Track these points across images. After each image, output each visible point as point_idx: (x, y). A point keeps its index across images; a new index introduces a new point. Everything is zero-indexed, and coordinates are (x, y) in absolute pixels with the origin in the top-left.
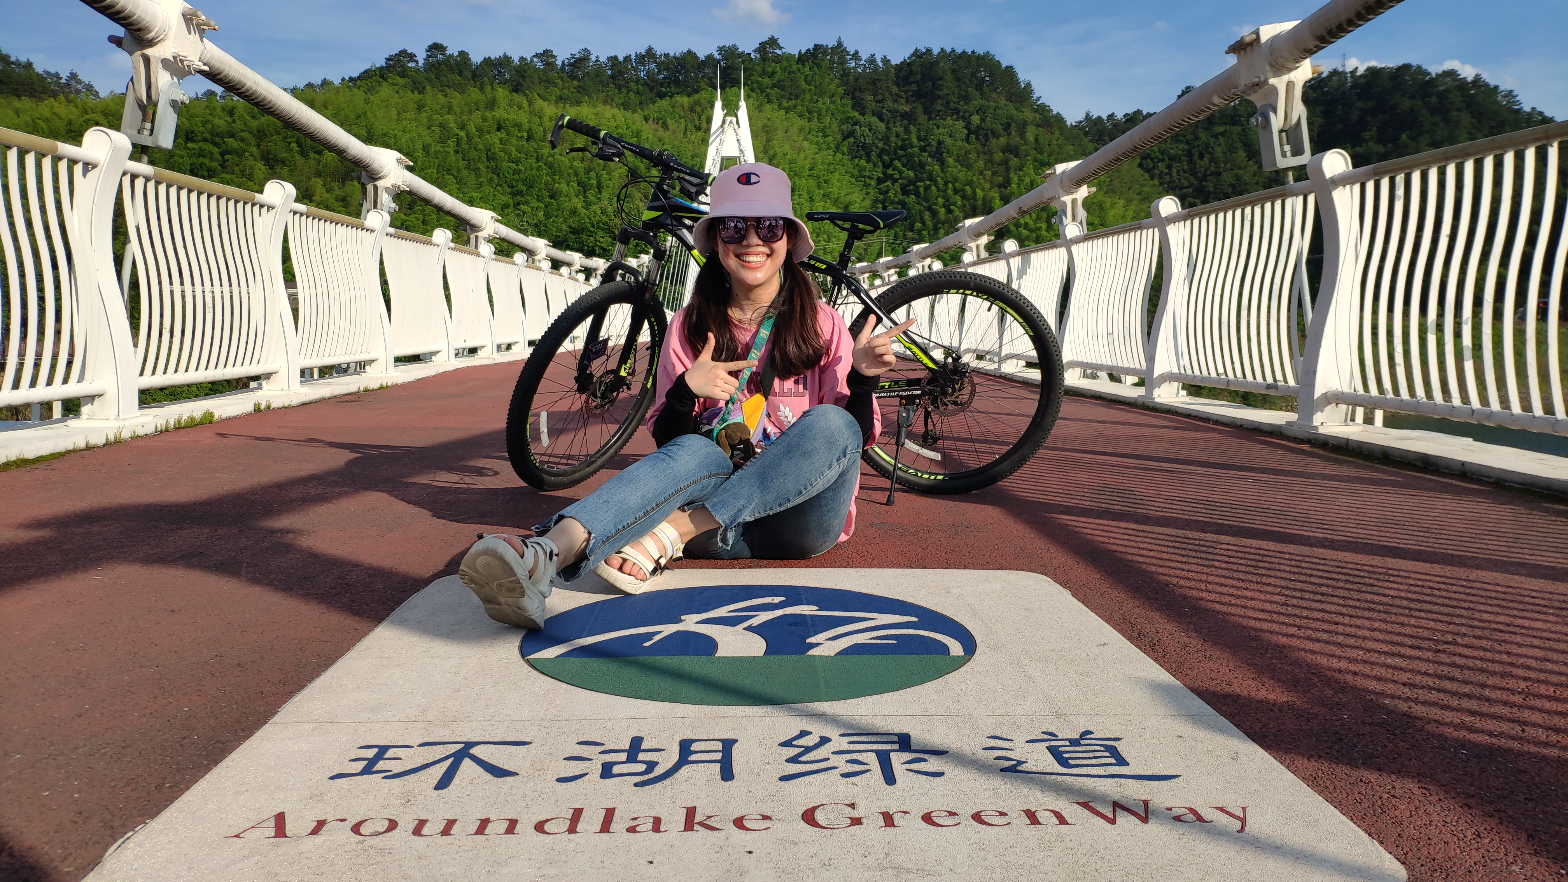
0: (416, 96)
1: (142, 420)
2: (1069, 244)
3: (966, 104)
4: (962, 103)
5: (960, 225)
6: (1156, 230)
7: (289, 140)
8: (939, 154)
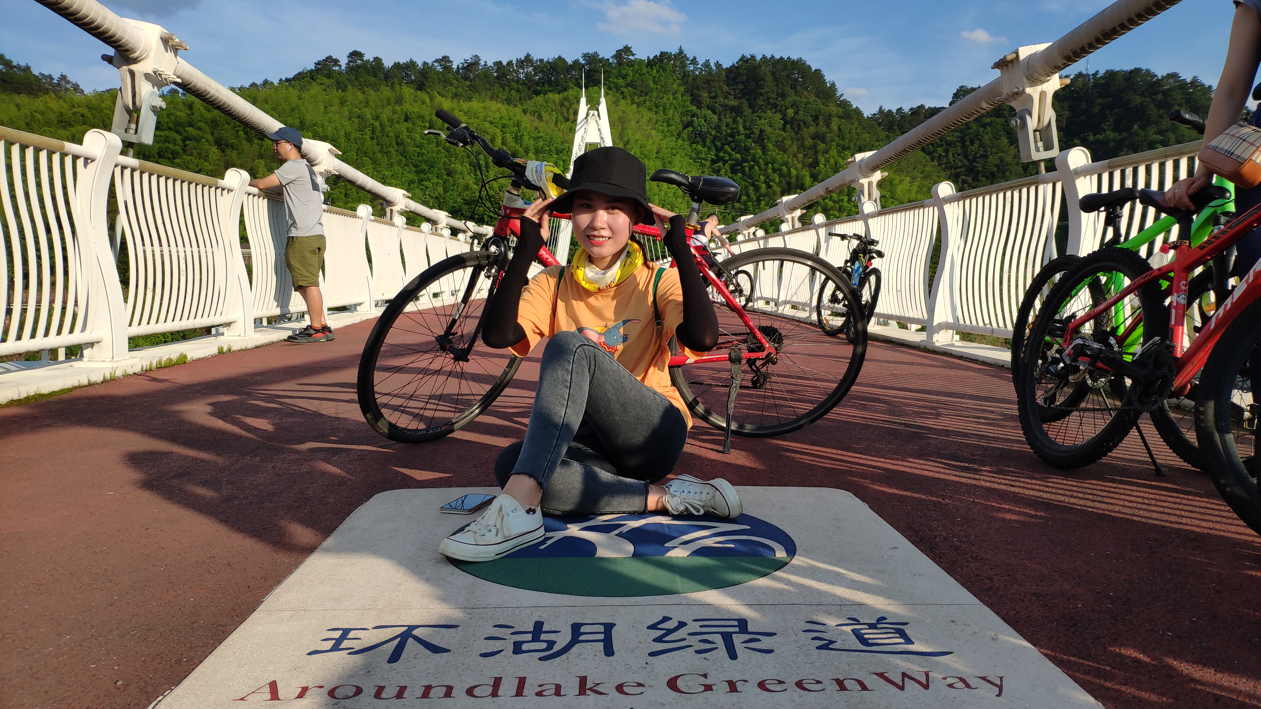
0: (340, 93)
1: (131, 362)
2: (866, 218)
3: (783, 100)
4: (780, 99)
5: (778, 201)
6: (936, 208)
7: (238, 129)
8: (761, 140)
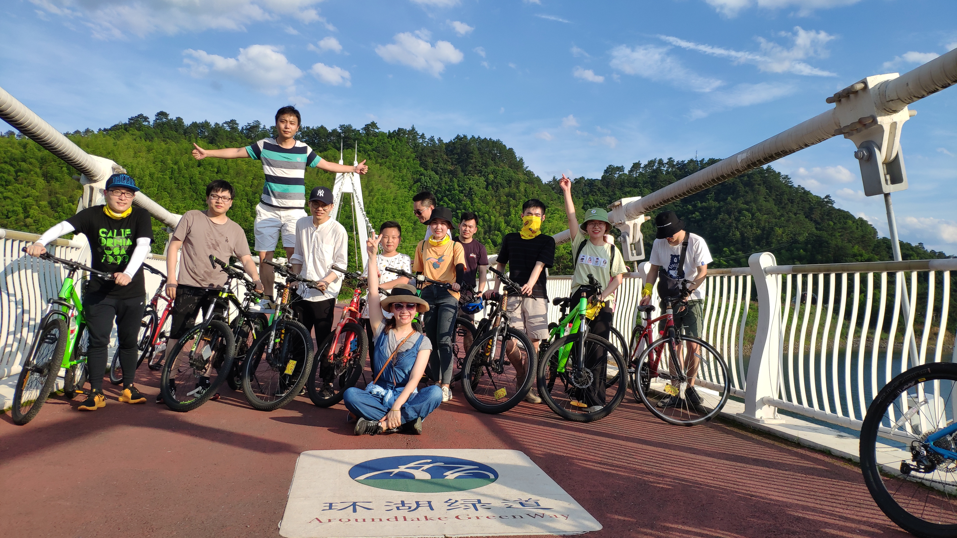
0: (148, 143)
4: (484, 167)
7: (62, 166)
8: (470, 194)
